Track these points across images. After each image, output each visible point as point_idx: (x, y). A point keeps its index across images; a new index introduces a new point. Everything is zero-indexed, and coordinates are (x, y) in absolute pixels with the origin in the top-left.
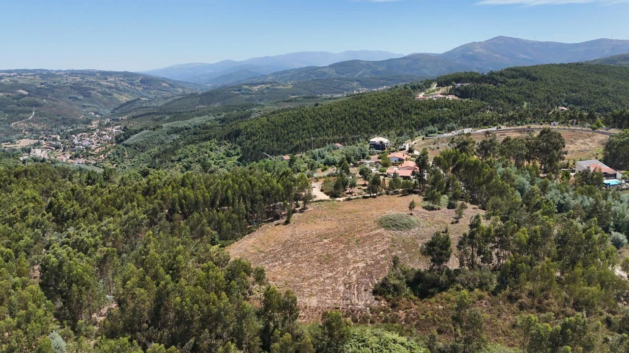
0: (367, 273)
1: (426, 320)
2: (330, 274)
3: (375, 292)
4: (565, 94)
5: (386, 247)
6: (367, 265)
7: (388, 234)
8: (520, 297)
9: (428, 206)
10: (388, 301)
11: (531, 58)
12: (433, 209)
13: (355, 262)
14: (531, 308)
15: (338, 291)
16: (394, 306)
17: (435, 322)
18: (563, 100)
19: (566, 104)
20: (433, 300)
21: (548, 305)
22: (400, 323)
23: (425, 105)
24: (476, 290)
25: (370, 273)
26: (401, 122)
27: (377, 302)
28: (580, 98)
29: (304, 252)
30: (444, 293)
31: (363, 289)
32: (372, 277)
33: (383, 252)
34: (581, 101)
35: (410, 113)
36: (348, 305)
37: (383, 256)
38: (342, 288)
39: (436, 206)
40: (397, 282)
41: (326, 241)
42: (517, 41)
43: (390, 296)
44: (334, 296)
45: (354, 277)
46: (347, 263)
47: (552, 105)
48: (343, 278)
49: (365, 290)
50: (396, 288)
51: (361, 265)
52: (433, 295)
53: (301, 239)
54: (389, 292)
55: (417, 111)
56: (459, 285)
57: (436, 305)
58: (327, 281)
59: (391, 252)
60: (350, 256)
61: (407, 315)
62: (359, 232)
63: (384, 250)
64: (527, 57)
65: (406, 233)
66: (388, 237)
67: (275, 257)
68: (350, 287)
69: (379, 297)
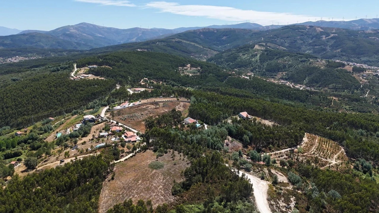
0: (165, 189)
1: (193, 197)
2: (155, 194)
3: (173, 195)
4: (144, 71)
5: (163, 177)
6: (163, 186)
7: (158, 171)
8: (209, 181)
9: (159, 155)
10: (179, 196)
11: (103, 36)
12: (162, 156)
13: (159, 186)
14: (213, 183)
15: (162, 199)
16: (182, 197)
17: (195, 197)
18: (144, 74)
19: (146, 76)
20: (190, 191)
21: (216, 180)
22: (187, 201)
23: (84, 84)
24: (198, 183)
25: (166, 188)
26: (75, 96)
27: (176, 197)
28: (151, 73)
29: (137, 189)
30: (191, 187)
31: (169, 195)
32: (168, 190)
33: (163, 180)
34: (151, 74)
35: (77, 90)
36: (169, 202)
37: (165, 181)
38: (162, 197)
39: (162, 154)
40: (179, 189)
41: (140, 182)
42: (94, 26)
43: (179, 194)
44: (162, 201)
45: (162, 191)
46: (156, 188)
47: (141, 77)
48: (160, 194)
49: (170, 195)
50: (180, 191)
51: (161, 187)
52: (189, 189)
53: (129, 184)
54: (178, 193)
55: (81, 88)
56: (194, 183)
57: (191, 192)
58: (156, 197)
59: (166, 178)
60: (155, 185)
61: (187, 198)
62: (148, 174)
63: (163, 179)
64: (101, 36)
65: (163, 169)
66: (160, 173)
67: (127, 195)
68: (164, 196)
69: (175, 196)
